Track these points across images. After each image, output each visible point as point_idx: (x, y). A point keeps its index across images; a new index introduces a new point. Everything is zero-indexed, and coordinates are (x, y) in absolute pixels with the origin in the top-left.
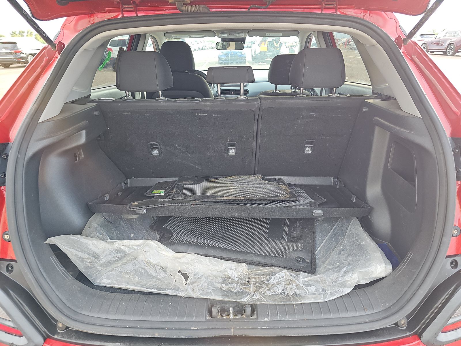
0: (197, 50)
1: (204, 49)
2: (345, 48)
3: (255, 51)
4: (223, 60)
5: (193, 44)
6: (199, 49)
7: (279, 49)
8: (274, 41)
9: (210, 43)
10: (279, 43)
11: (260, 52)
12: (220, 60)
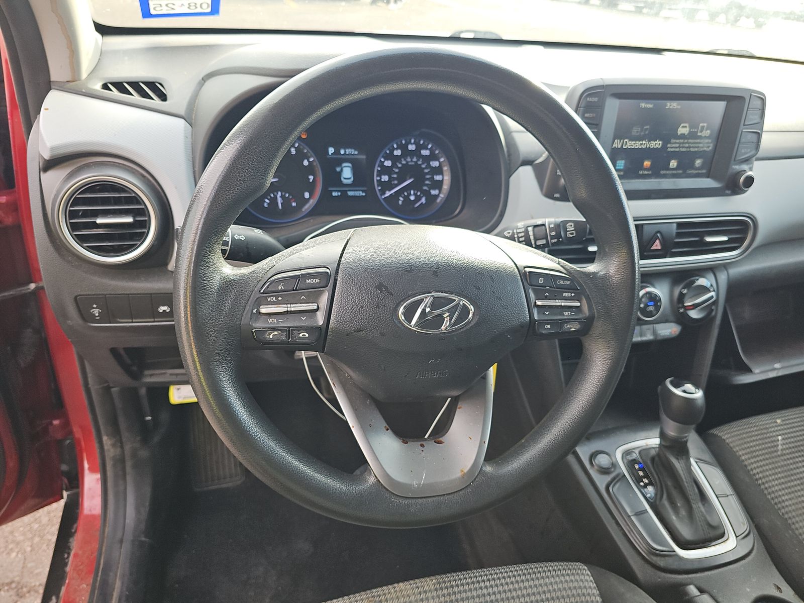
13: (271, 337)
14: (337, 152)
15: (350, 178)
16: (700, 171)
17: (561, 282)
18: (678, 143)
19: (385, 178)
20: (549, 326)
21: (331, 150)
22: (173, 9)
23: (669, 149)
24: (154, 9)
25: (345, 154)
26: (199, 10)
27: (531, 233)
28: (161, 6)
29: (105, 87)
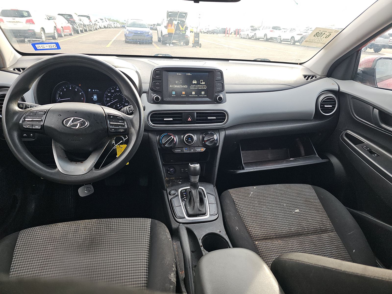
0: (103, 28)
1: (110, 28)
2: (236, 36)
3: (161, 32)
4: (130, 39)
5: (98, 22)
6: (105, 27)
7: (184, 32)
8: (180, 25)
9: (115, 23)
10: (184, 27)
11: (168, 34)
12: (126, 39)
13: (27, 127)
14: (92, 90)
15: (96, 99)
16: (204, 96)
17: (118, 118)
18: (194, 86)
19: (108, 99)
20: (113, 130)
21: (90, 90)
22: (45, 48)
23: (191, 88)
24: (38, 47)
25: (94, 91)
26: (53, 48)
27: (128, 109)
28: (40, 47)
29: (14, 70)
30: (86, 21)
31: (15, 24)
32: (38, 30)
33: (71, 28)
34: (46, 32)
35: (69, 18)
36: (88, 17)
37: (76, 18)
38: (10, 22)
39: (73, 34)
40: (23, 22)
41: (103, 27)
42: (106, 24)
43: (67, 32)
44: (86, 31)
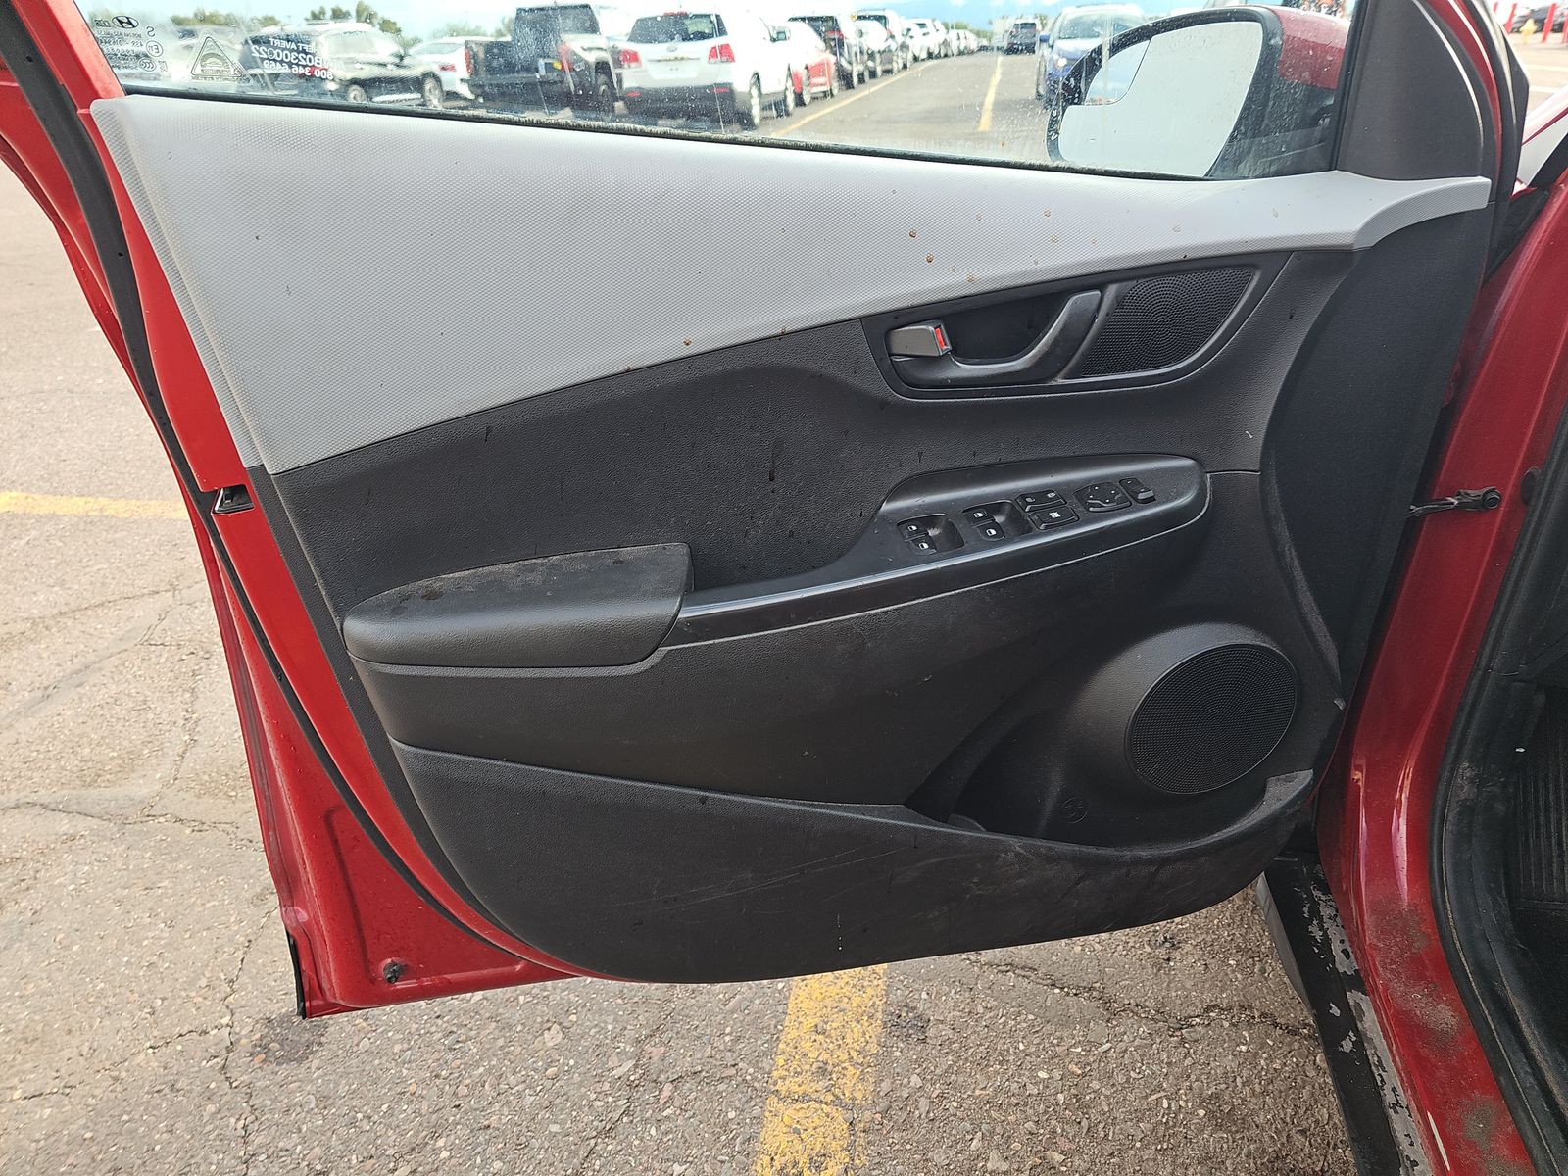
30: (875, 38)
31: (674, 67)
32: (741, 85)
33: (833, 68)
34: (764, 91)
35: (826, 27)
36: (881, 18)
37: (848, 29)
38: (659, 61)
39: (835, 92)
40: (698, 59)
41: (924, 55)
42: (933, 42)
43: (821, 84)
44: (873, 74)
